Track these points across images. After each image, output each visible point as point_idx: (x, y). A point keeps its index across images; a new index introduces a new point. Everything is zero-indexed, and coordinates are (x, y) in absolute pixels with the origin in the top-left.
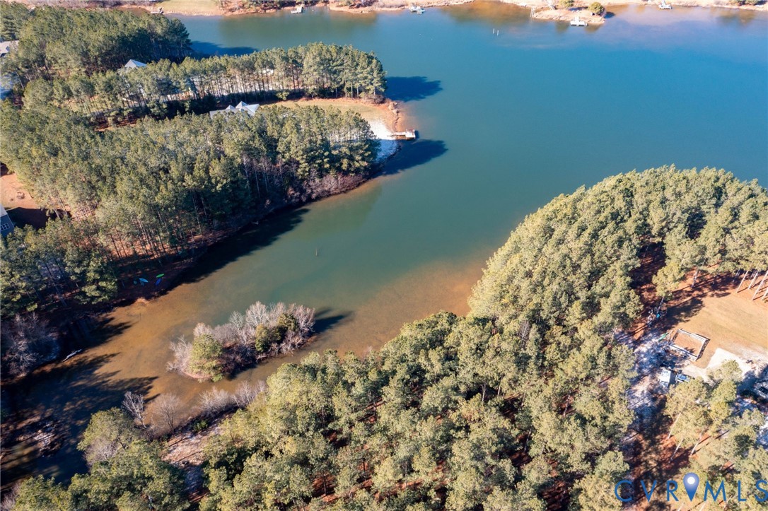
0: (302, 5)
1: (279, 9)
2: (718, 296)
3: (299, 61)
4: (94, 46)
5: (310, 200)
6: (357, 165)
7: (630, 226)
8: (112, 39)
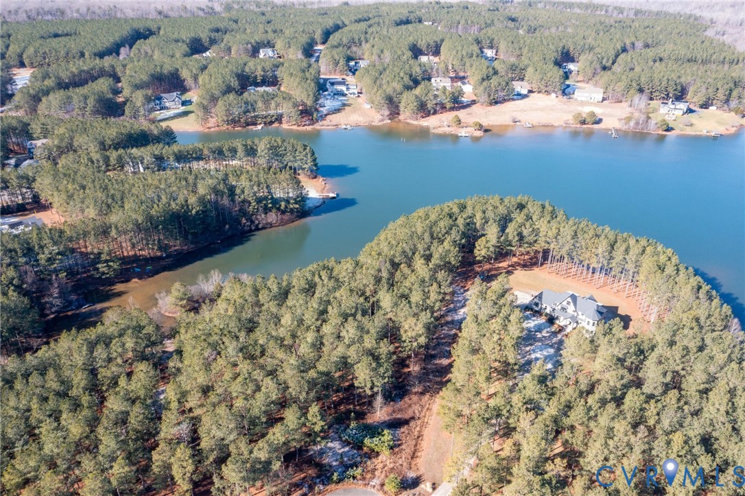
0: (262, 125)
1: (245, 127)
2: (525, 270)
3: (255, 147)
4: (109, 138)
5: (257, 229)
6: (291, 206)
7: (460, 221)
8: (122, 134)
